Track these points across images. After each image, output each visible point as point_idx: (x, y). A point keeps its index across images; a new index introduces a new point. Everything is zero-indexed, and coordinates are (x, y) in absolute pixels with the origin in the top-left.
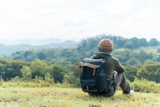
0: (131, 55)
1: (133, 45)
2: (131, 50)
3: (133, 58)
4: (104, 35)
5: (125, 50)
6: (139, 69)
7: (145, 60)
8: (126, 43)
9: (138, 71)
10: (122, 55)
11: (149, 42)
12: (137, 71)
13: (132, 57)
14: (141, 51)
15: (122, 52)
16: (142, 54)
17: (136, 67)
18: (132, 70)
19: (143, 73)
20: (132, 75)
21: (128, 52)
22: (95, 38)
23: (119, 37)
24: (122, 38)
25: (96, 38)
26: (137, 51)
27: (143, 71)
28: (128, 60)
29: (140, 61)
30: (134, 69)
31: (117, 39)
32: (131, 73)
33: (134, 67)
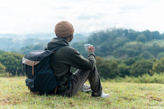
0: (143, 48)
1: (146, 38)
2: (144, 44)
3: (146, 52)
4: (115, 28)
5: (137, 43)
6: (154, 63)
7: (158, 54)
8: (138, 36)
9: (154, 65)
10: (134, 48)
11: (162, 35)
12: (152, 65)
13: (144, 50)
14: (154, 44)
15: (134, 45)
16: (155, 47)
17: (151, 60)
18: (147, 64)
19: (159, 67)
20: (147, 69)
21: (140, 46)
22: (105, 32)
23: (130, 30)
24: (134, 31)
25: (107, 31)
26: (150, 44)
27: (159, 65)
28: (140, 53)
29: (153, 54)
30: (149, 63)
31: (129, 32)
32: (146, 67)
33: (149, 60)
